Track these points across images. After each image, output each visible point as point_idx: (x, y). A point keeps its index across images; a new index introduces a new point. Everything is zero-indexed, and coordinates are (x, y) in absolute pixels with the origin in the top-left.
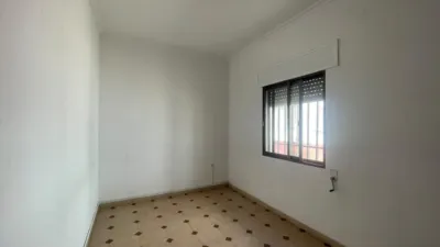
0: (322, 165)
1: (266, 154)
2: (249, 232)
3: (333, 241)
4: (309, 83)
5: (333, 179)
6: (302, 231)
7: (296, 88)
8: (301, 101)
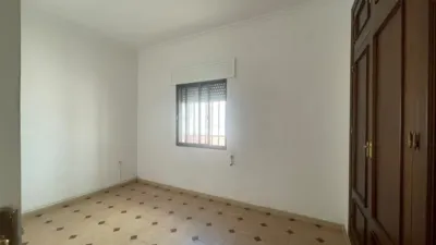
0: (224, 148)
1: (178, 144)
2: (171, 212)
3: (231, 200)
4: (215, 86)
5: (232, 157)
6: (211, 200)
7: (204, 89)
8: (209, 99)
